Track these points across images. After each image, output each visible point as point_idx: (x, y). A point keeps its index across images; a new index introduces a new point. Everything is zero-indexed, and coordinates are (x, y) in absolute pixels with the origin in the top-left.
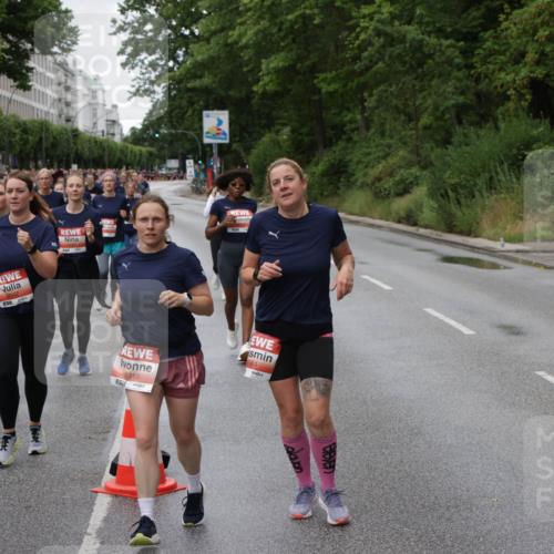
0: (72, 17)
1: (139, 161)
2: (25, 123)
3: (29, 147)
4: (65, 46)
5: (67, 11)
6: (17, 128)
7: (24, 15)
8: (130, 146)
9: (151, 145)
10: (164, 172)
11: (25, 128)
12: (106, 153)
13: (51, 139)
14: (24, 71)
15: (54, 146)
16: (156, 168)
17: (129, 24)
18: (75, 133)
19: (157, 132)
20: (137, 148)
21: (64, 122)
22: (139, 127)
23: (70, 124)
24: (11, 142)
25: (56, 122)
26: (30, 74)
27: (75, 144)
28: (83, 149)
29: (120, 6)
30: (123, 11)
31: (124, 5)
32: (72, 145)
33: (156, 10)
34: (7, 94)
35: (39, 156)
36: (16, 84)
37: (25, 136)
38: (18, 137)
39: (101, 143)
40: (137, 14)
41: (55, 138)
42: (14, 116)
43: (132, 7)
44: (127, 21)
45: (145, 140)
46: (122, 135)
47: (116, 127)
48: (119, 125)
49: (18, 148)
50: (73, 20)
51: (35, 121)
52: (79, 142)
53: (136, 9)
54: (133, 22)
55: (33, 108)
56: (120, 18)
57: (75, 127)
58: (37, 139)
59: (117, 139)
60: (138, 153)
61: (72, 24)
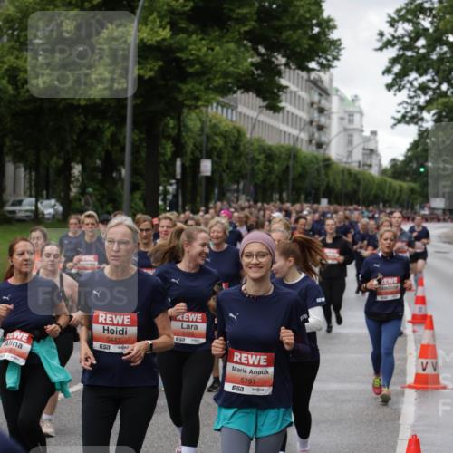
0: (334, 27)
1: (398, 199)
2: (270, 148)
3: (273, 176)
4: (325, 62)
5: (329, 20)
6: (260, 154)
7: (278, 23)
8: (389, 180)
9: (414, 180)
10: (426, 212)
11: (270, 155)
12: (362, 188)
13: (300, 169)
14: (276, 90)
15: (302, 176)
16: (417, 207)
17: (398, 38)
18: (327, 163)
19: (422, 166)
20: (397, 183)
21: (314, 148)
22: (401, 158)
23: (321, 151)
24: (253, 169)
25: (306, 149)
26: (281, 93)
27: (327, 175)
28: (335, 180)
29: (390, 16)
30: (392, 23)
31: (393, 16)
32: (323, 177)
33: (432, 23)
34: (253, 114)
35: (285, 187)
36: (265, 104)
37: (270, 164)
38: (261, 165)
39: (356, 175)
40: (409, 27)
41: (304, 167)
42: (258, 140)
43: (403, 19)
44: (396, 35)
45: (406, 174)
46: (380, 165)
47: (374, 156)
48: (378, 155)
49: (260, 176)
50: (335, 31)
51: (282, 147)
52: (330, 173)
53: (408, 21)
54: (403, 36)
55: (281, 131)
56: (388, 31)
57: (326, 156)
58: (284, 166)
59: (374, 171)
60: (398, 188)
61: (334, 35)
